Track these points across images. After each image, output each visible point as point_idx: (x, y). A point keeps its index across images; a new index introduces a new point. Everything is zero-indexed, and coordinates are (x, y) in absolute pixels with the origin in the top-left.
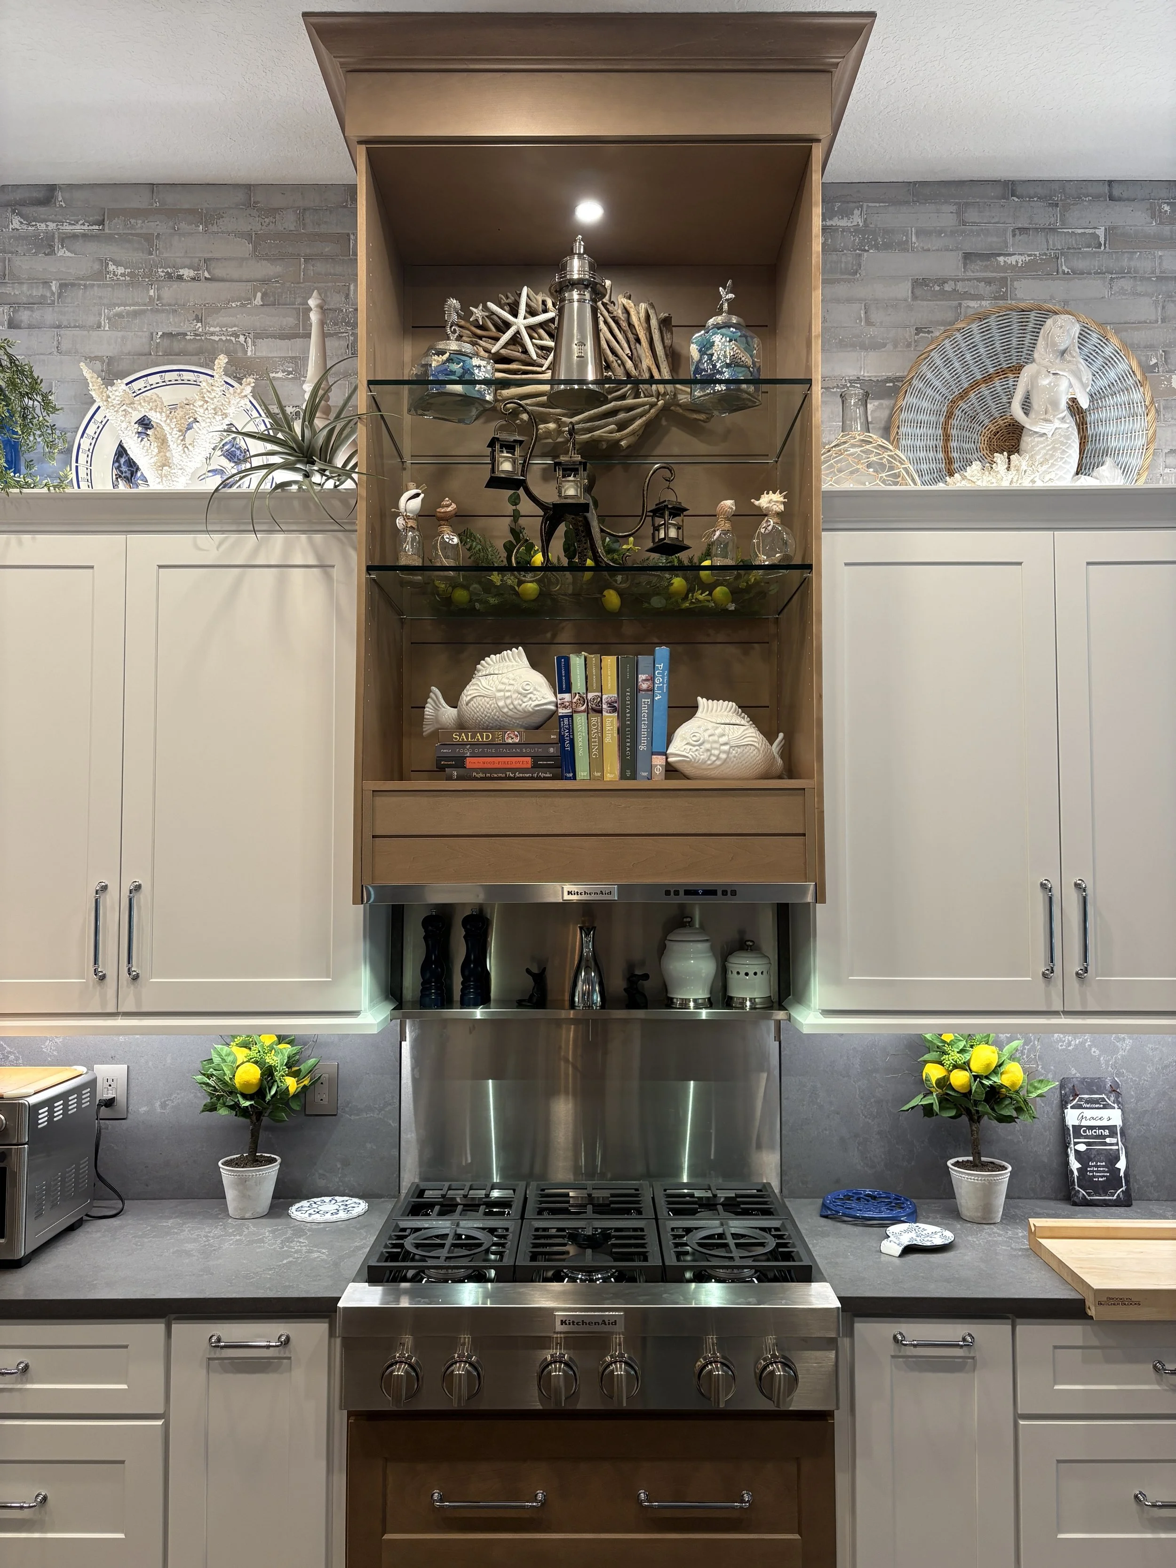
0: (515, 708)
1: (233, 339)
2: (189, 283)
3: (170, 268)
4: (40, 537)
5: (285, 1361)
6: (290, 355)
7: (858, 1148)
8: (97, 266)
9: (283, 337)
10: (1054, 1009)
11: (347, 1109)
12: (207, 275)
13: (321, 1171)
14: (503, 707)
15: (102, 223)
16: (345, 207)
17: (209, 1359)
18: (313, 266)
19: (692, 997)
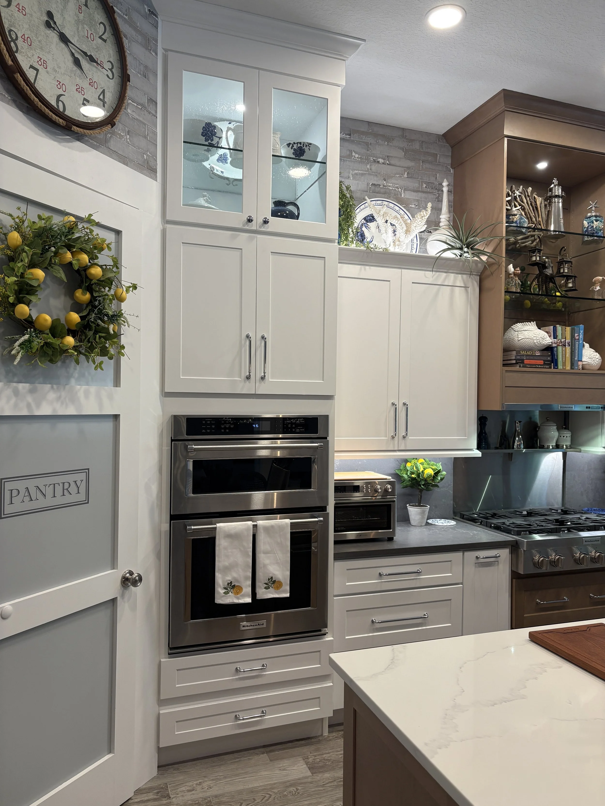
0: (540, 343)
1: (397, 189)
2: (382, 165)
3: (375, 157)
4: (372, 268)
5: (496, 562)
6: (417, 199)
8: (348, 153)
9: (414, 191)
12: (388, 162)
14: (536, 343)
15: (350, 135)
16: (436, 143)
17: (475, 563)
18: (425, 164)
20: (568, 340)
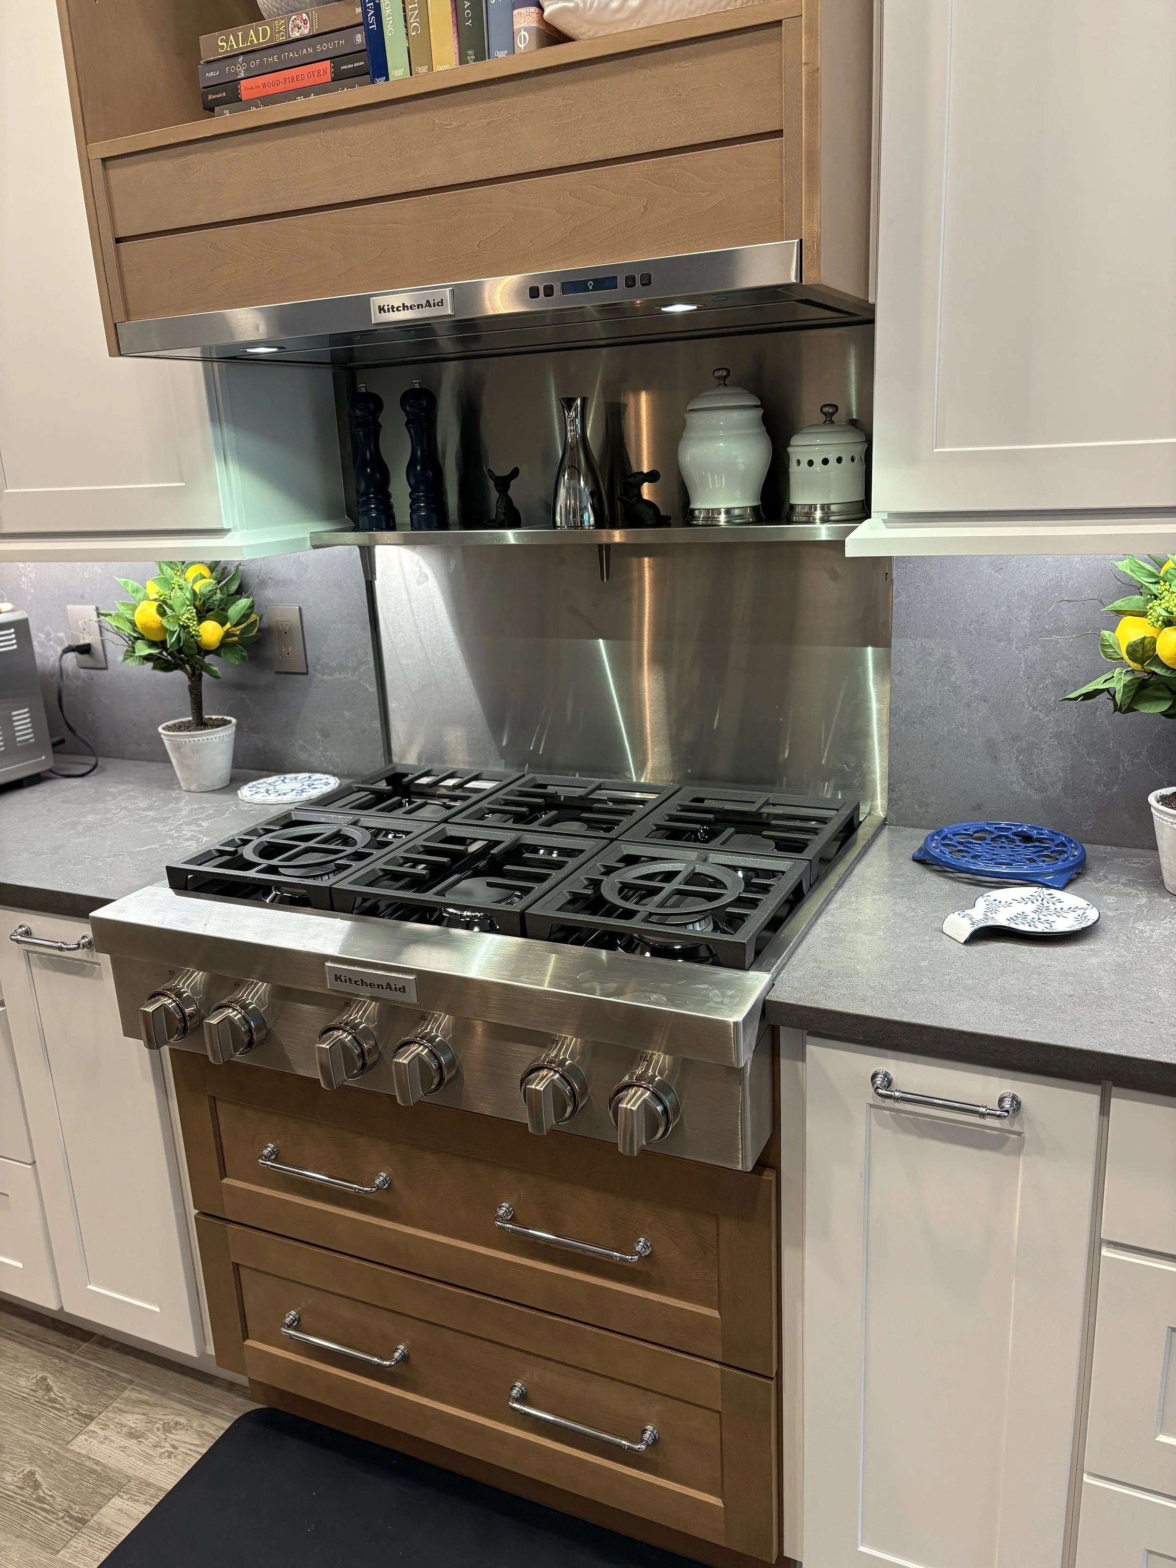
5: (97, 967)
7: (1017, 757)
11: (318, 667)
13: (301, 742)
17: (26, 951)
19: (723, 506)
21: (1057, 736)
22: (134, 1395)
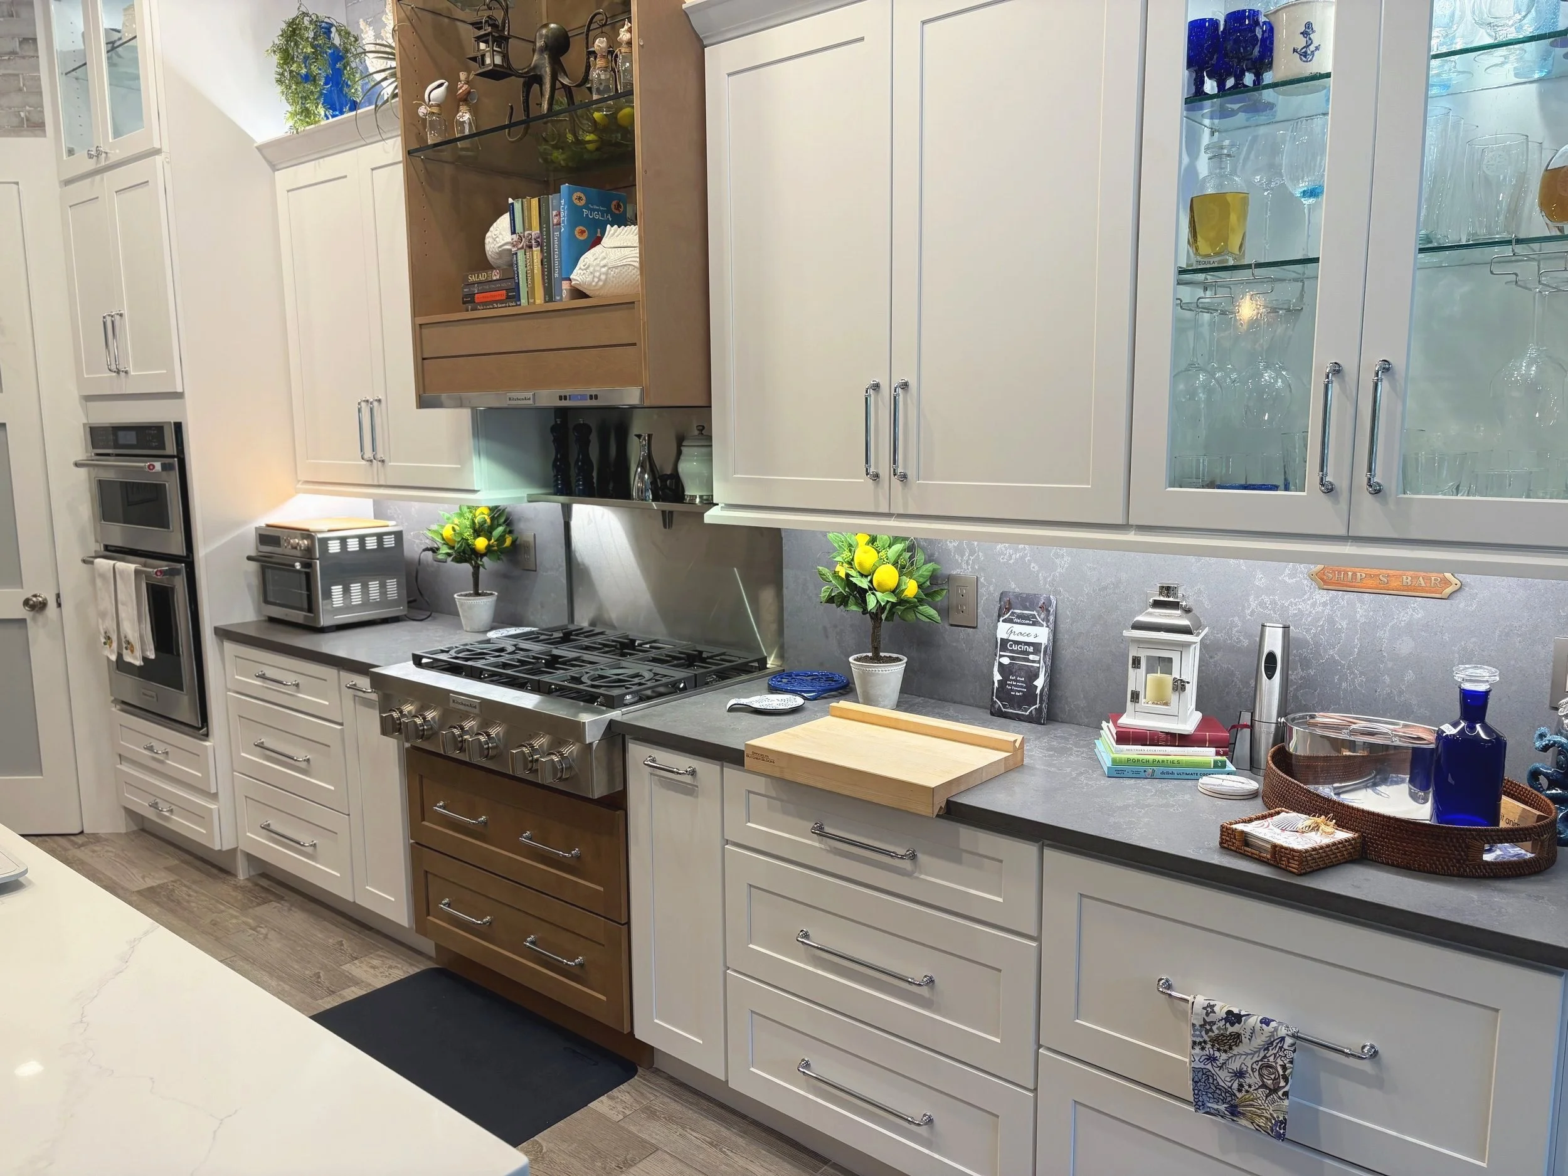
7: (836, 637)
10: (881, 510)
11: (541, 567)
13: (531, 610)
17: (354, 696)
20: (535, 232)
21: (852, 626)
22: (382, 954)
